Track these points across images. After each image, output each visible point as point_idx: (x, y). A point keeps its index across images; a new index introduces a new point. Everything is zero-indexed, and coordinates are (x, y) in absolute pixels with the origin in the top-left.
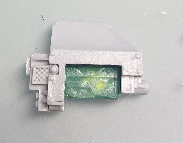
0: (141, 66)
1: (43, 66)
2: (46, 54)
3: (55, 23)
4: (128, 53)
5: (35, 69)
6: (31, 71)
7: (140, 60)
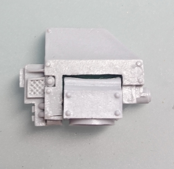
7: (141, 68)
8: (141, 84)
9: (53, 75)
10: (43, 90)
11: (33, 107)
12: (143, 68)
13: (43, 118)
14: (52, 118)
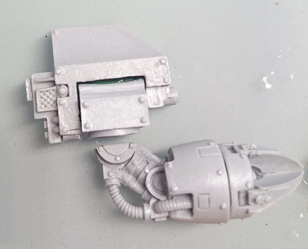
0: (168, 73)
1: (47, 88)
2: (49, 73)
3: (54, 32)
4: (150, 59)
5: (38, 94)
6: (34, 95)
7: (166, 66)
8: (168, 84)
9: (65, 83)
10: (56, 102)
11: (45, 122)
12: (168, 66)
13: (59, 133)
14: (69, 133)
